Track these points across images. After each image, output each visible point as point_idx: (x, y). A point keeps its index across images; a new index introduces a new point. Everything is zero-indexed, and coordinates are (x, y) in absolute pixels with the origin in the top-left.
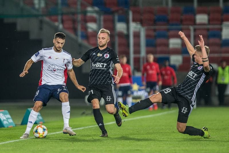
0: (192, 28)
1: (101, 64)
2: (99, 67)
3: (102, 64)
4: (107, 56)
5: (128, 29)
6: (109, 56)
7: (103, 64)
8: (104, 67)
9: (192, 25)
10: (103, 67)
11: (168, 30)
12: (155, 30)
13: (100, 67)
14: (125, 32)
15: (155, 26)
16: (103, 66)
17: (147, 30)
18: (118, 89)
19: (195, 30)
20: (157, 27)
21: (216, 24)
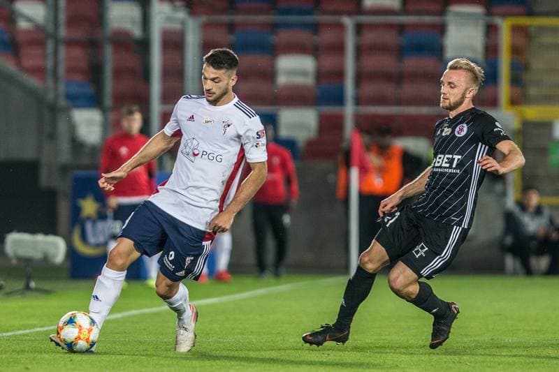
0: (348, 22)
1: (447, 156)
2: (440, 167)
3: (447, 158)
4: (463, 131)
5: (146, 21)
6: (465, 129)
7: (450, 156)
8: (454, 166)
9: (350, 14)
10: (450, 167)
11: (274, 27)
12: (231, 27)
13: (444, 165)
14: (137, 32)
15: (232, 14)
16: (451, 161)
17: (206, 26)
18: (110, 213)
19: (359, 28)
20: (239, 18)
21: (428, 13)
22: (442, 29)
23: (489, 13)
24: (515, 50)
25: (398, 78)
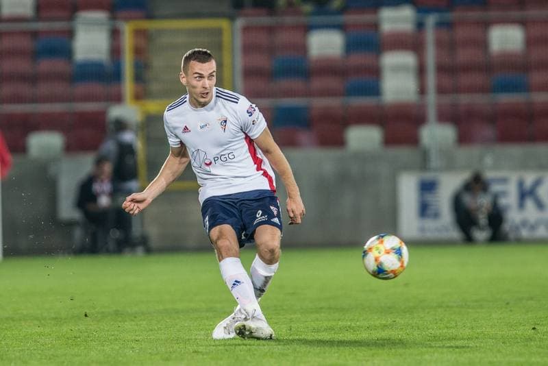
22: (70, 34)
23: (113, 18)
24: (138, 51)
25: (33, 79)
